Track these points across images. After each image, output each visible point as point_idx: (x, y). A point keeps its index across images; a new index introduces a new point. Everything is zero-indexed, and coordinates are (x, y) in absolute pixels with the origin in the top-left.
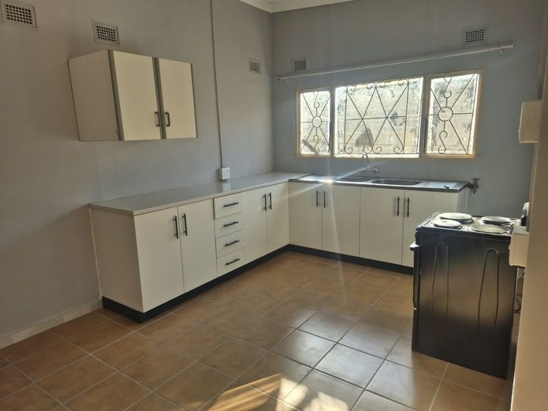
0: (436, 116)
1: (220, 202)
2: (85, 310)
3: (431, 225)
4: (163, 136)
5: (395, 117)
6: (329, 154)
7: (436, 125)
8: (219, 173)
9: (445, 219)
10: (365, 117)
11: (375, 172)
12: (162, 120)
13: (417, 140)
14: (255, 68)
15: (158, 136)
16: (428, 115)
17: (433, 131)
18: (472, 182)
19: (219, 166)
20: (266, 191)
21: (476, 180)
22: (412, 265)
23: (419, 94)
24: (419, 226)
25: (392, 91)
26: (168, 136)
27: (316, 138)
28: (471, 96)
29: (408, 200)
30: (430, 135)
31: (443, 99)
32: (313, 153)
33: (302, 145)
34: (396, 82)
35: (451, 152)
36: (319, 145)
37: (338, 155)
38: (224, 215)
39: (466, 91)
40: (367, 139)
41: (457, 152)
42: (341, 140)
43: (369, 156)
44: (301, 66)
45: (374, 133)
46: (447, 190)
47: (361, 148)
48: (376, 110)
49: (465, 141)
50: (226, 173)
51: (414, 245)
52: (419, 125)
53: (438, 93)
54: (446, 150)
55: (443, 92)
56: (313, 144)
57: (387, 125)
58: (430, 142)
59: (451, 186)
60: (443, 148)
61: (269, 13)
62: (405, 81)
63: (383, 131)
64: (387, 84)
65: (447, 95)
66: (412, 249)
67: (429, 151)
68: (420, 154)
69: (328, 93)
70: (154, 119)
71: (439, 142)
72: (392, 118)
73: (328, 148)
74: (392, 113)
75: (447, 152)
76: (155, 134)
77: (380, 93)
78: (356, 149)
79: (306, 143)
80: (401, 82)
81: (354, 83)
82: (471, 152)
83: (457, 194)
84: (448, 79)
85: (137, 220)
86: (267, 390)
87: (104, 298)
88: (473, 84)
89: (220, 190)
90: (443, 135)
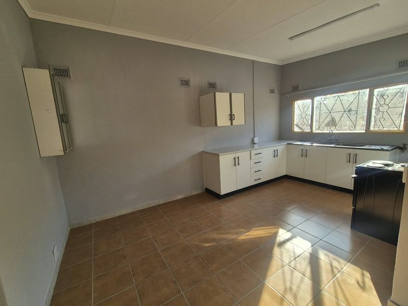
0: (378, 109)
1: (253, 152)
2: (199, 191)
3: (365, 166)
4: (232, 124)
5: (350, 110)
6: (310, 131)
7: (377, 114)
8: (253, 140)
9: (375, 163)
10: (332, 111)
11: (337, 140)
12: (232, 117)
13: (364, 123)
14: (272, 91)
15: (230, 124)
16: (372, 109)
17: (375, 118)
18: (402, 146)
19: (253, 137)
20: (275, 148)
21: (405, 145)
22: (352, 189)
23: (366, 98)
24: (358, 166)
25: (348, 97)
26: (234, 124)
27: (303, 123)
28: (402, 97)
29: (356, 155)
30: (373, 119)
31: (382, 99)
32: (301, 131)
33: (295, 126)
34: (351, 92)
35: (387, 129)
36: (304, 127)
37: (314, 131)
38: (255, 158)
39: (399, 94)
40: (333, 123)
41: (392, 129)
42: (317, 124)
43: (333, 132)
44: (296, 88)
45: (337, 120)
46: (382, 150)
47: (329, 128)
48: (339, 107)
49: (397, 122)
50: (256, 140)
51: (355, 176)
52: (365, 115)
53: (379, 96)
54: (383, 128)
55: (382, 96)
56: (301, 126)
57: (345, 115)
58: (372, 123)
59: (385, 148)
60: (381, 126)
61: (280, 66)
62: (357, 92)
63: (343, 118)
64: (345, 94)
65: (385, 97)
66: (353, 178)
67: (372, 129)
68: (366, 130)
69: (310, 100)
70: (228, 117)
71: (378, 124)
72: (348, 111)
73: (309, 128)
74: (349, 109)
75: (385, 129)
76: (229, 123)
77: (341, 99)
78: (326, 128)
79: (297, 126)
80: (354, 92)
81: (325, 95)
82: (402, 128)
83: (389, 152)
84: (386, 88)
85: (221, 157)
86: (273, 231)
87: (206, 188)
88: (404, 90)
89: (253, 147)
90: (382, 119)
